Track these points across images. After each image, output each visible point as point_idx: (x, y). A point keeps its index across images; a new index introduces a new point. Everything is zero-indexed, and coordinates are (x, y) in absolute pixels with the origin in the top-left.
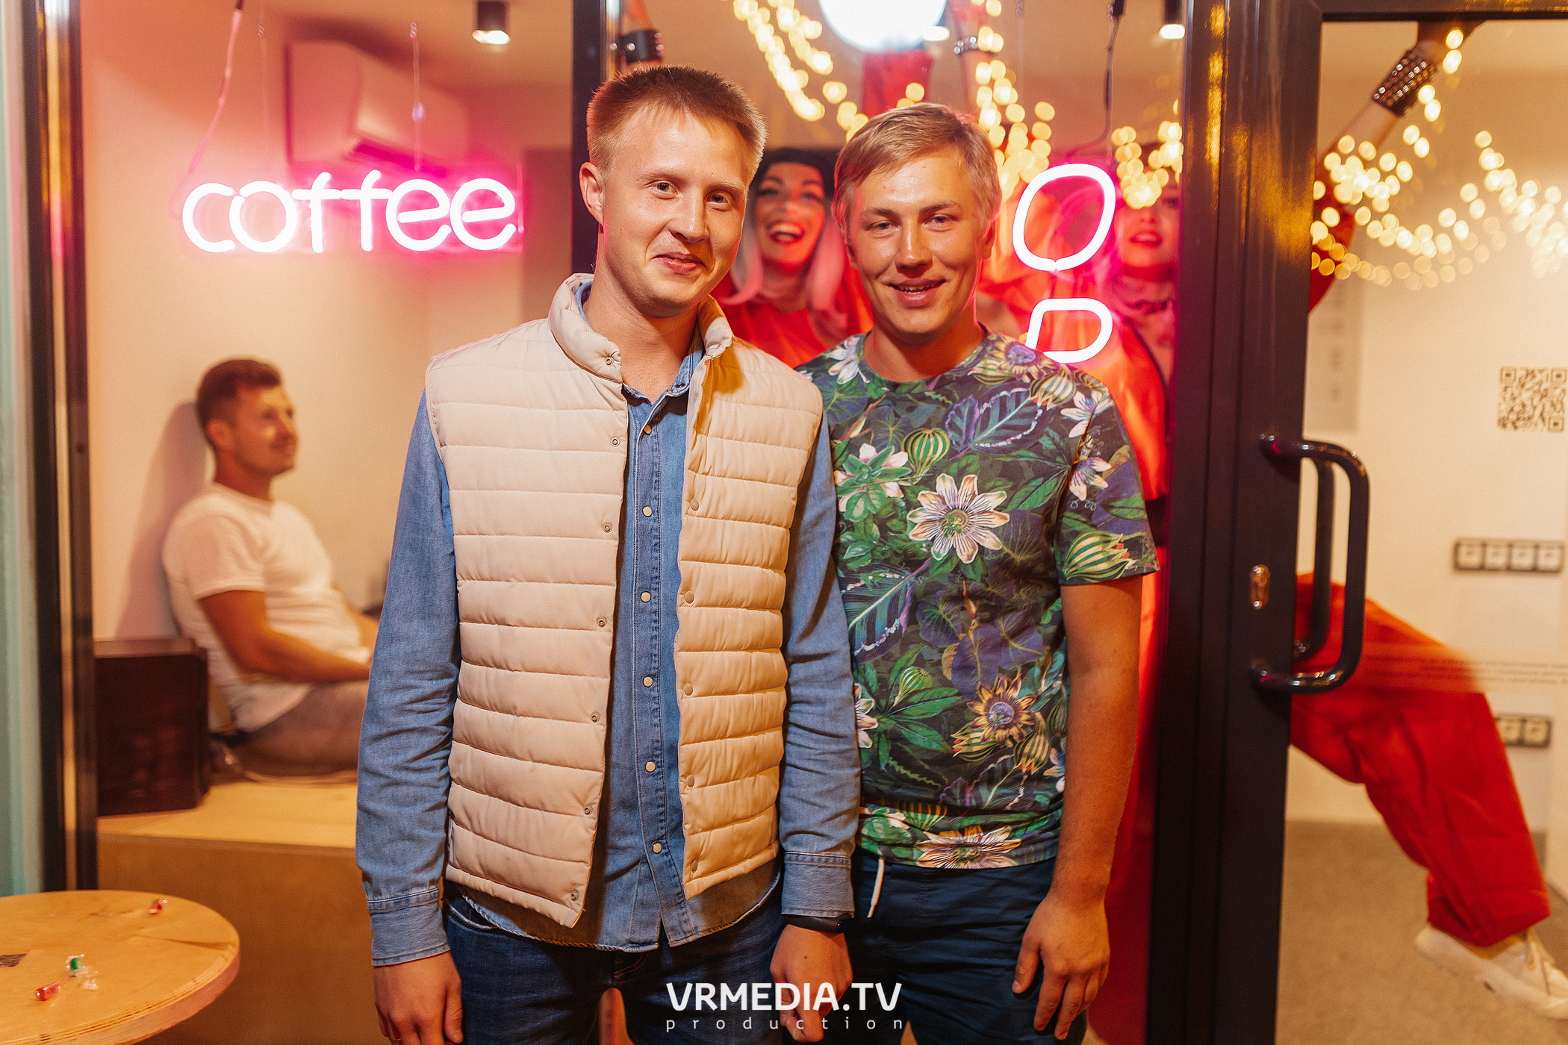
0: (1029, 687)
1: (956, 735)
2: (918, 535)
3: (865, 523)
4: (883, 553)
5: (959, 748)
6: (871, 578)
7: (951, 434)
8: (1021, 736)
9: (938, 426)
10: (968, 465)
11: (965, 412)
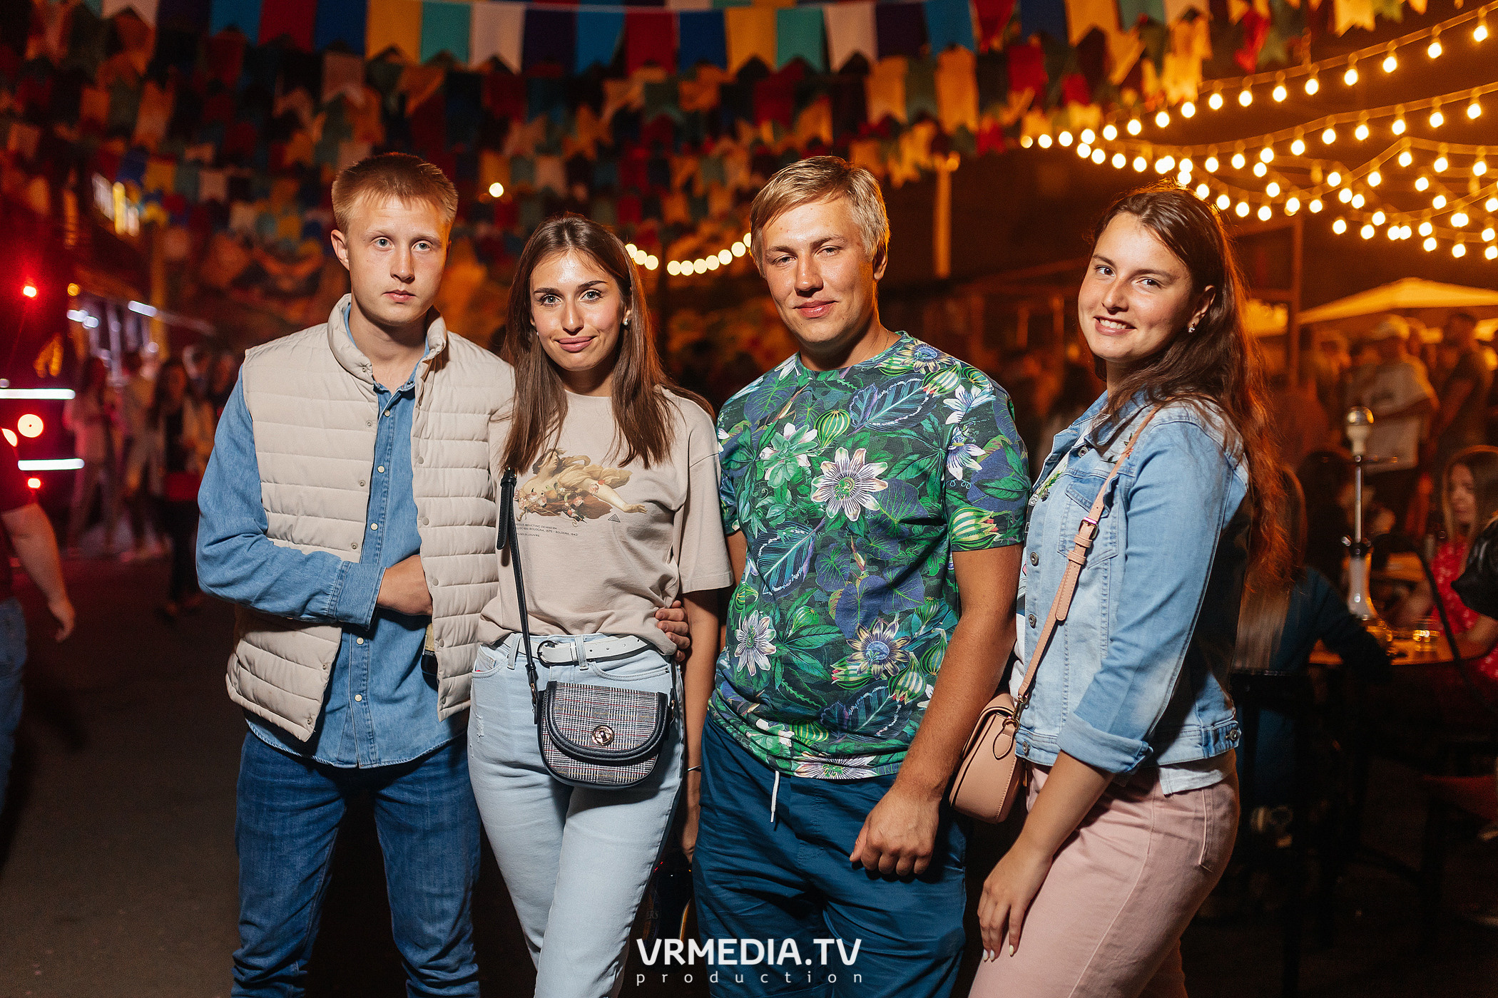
0: (906, 630)
1: (835, 666)
2: (817, 497)
3: (782, 489)
4: (793, 513)
5: (837, 677)
6: (784, 533)
7: (852, 414)
8: (895, 671)
9: (843, 407)
10: (861, 440)
11: (866, 397)
